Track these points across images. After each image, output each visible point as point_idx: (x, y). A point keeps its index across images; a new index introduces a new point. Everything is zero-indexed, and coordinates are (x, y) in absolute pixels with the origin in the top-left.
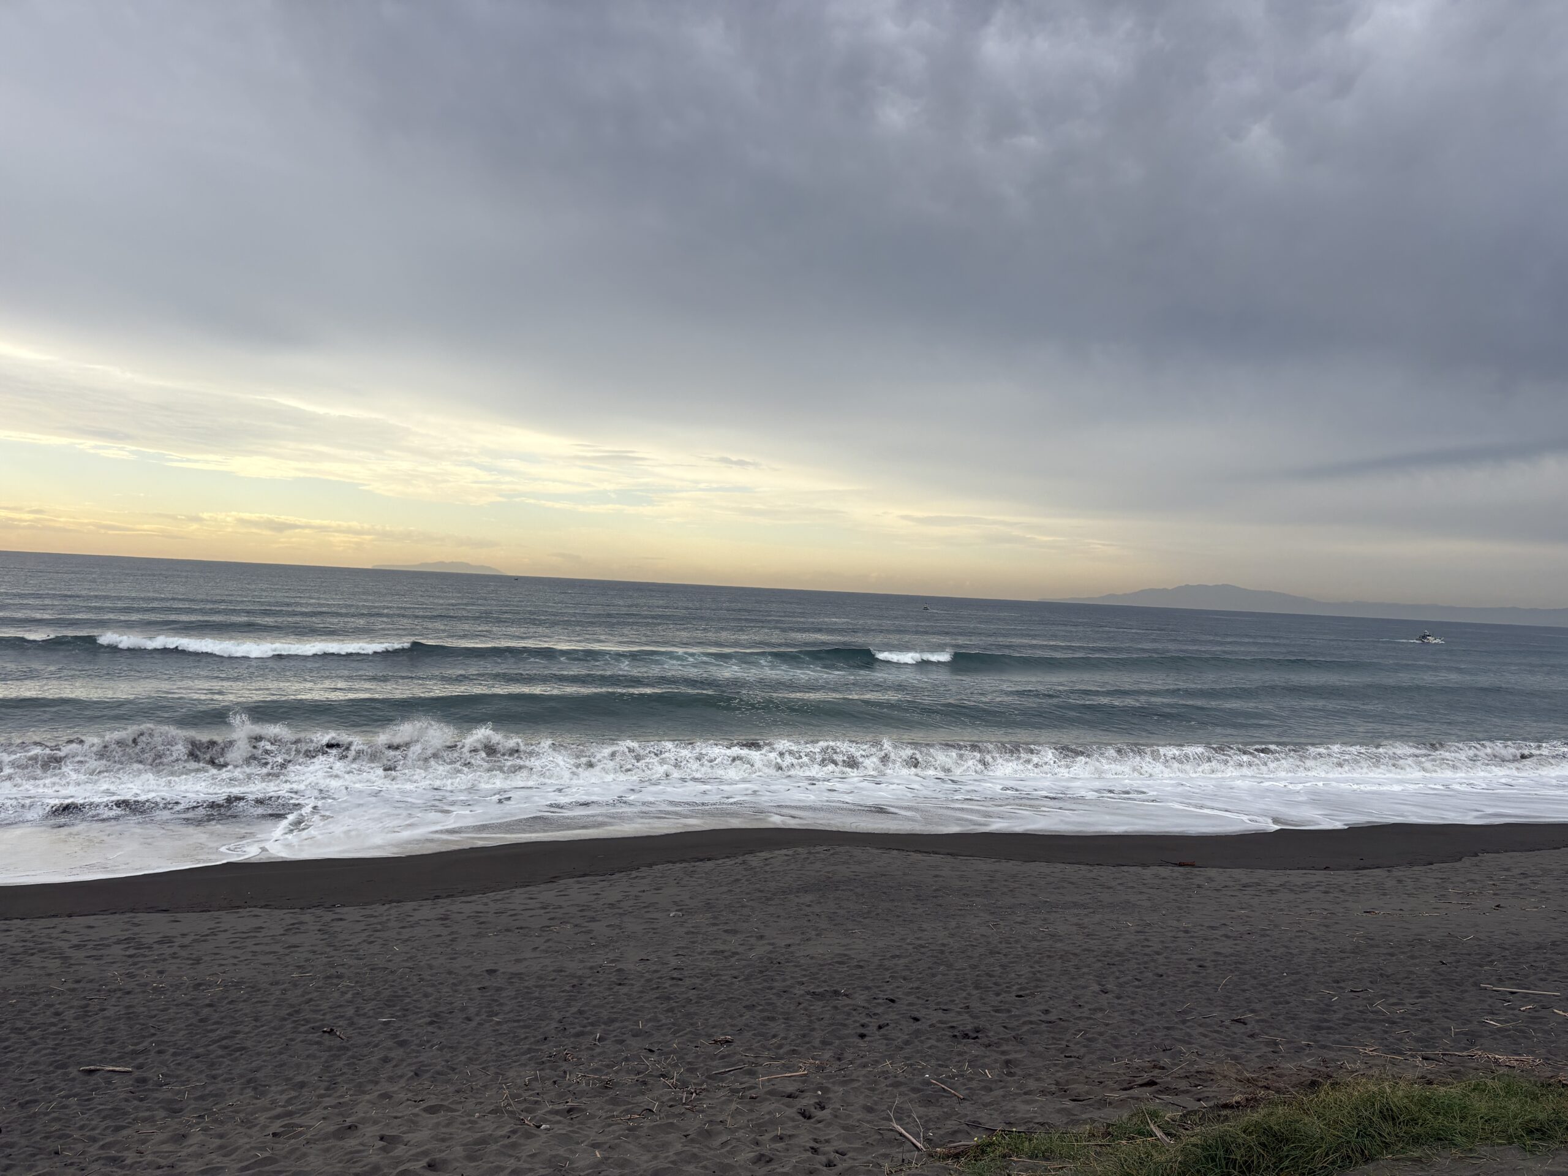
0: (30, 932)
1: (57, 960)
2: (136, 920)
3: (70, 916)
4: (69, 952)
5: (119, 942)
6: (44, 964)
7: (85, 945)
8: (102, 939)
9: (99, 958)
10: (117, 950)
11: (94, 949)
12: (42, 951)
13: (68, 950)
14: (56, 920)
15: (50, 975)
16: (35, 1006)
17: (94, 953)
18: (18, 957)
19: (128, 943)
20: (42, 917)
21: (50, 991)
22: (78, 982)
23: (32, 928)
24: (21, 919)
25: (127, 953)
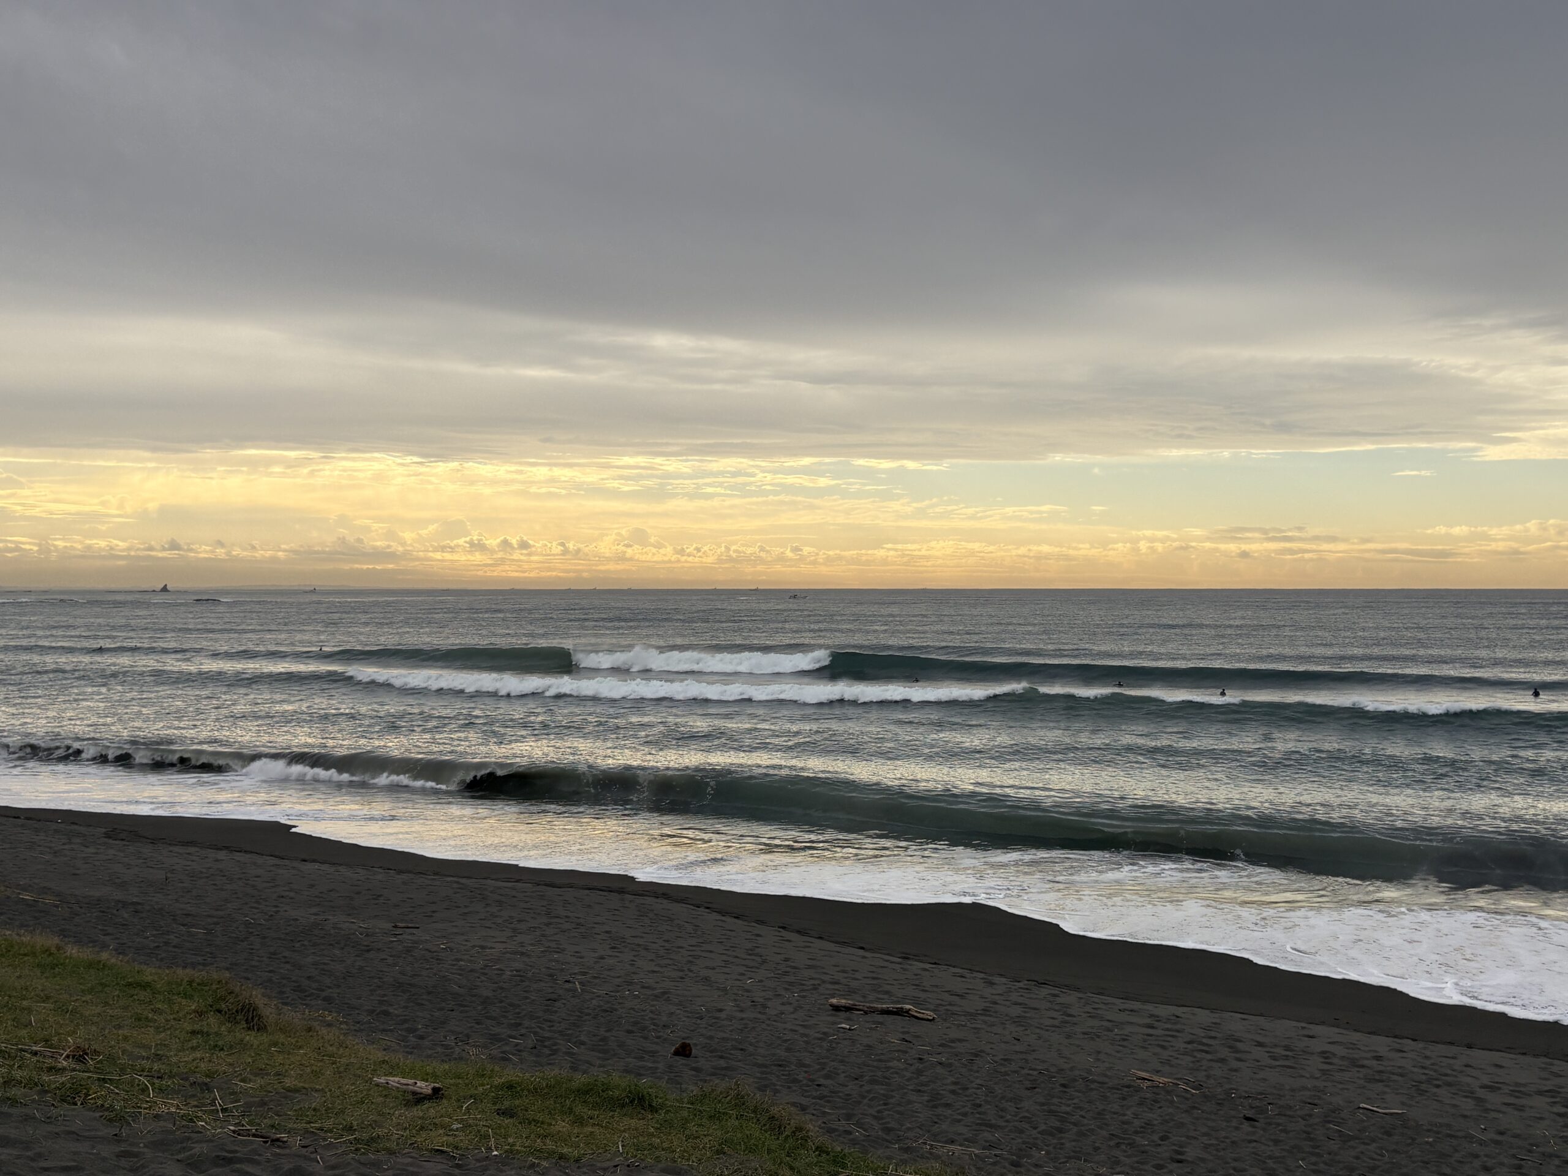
0: (1427, 1057)
1: (1469, 1100)
2: (1555, 1069)
3: (1470, 1047)
4: (1481, 1093)
5: (1540, 1093)
6: (1454, 1102)
7: (1499, 1088)
8: (1517, 1084)
9: (1520, 1108)
10: (1541, 1103)
11: (1511, 1095)
12: (1449, 1084)
13: (1478, 1089)
14: (1453, 1050)
15: (1465, 1117)
16: (1456, 1151)
17: (1512, 1100)
18: (1423, 1086)
19: (1553, 1097)
20: (1437, 1043)
21: (1469, 1138)
22: (1501, 1133)
23: (1428, 1053)
24: (1414, 1040)
25: (1555, 1110)
